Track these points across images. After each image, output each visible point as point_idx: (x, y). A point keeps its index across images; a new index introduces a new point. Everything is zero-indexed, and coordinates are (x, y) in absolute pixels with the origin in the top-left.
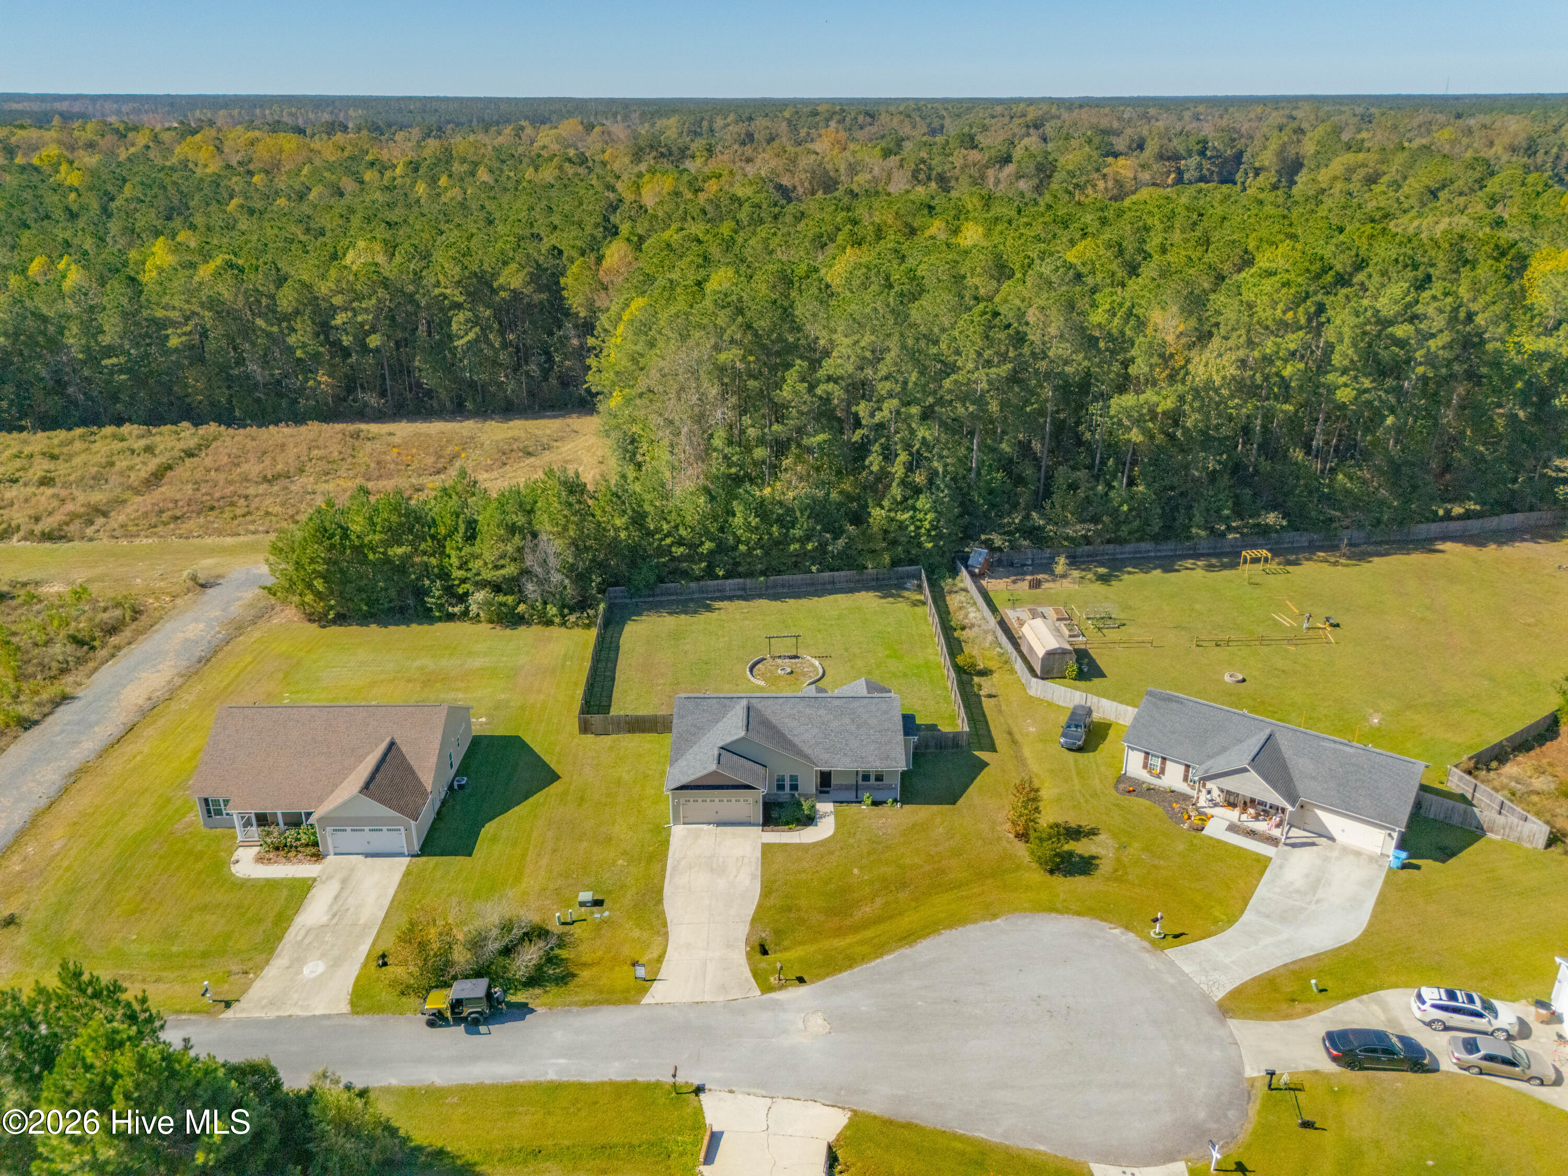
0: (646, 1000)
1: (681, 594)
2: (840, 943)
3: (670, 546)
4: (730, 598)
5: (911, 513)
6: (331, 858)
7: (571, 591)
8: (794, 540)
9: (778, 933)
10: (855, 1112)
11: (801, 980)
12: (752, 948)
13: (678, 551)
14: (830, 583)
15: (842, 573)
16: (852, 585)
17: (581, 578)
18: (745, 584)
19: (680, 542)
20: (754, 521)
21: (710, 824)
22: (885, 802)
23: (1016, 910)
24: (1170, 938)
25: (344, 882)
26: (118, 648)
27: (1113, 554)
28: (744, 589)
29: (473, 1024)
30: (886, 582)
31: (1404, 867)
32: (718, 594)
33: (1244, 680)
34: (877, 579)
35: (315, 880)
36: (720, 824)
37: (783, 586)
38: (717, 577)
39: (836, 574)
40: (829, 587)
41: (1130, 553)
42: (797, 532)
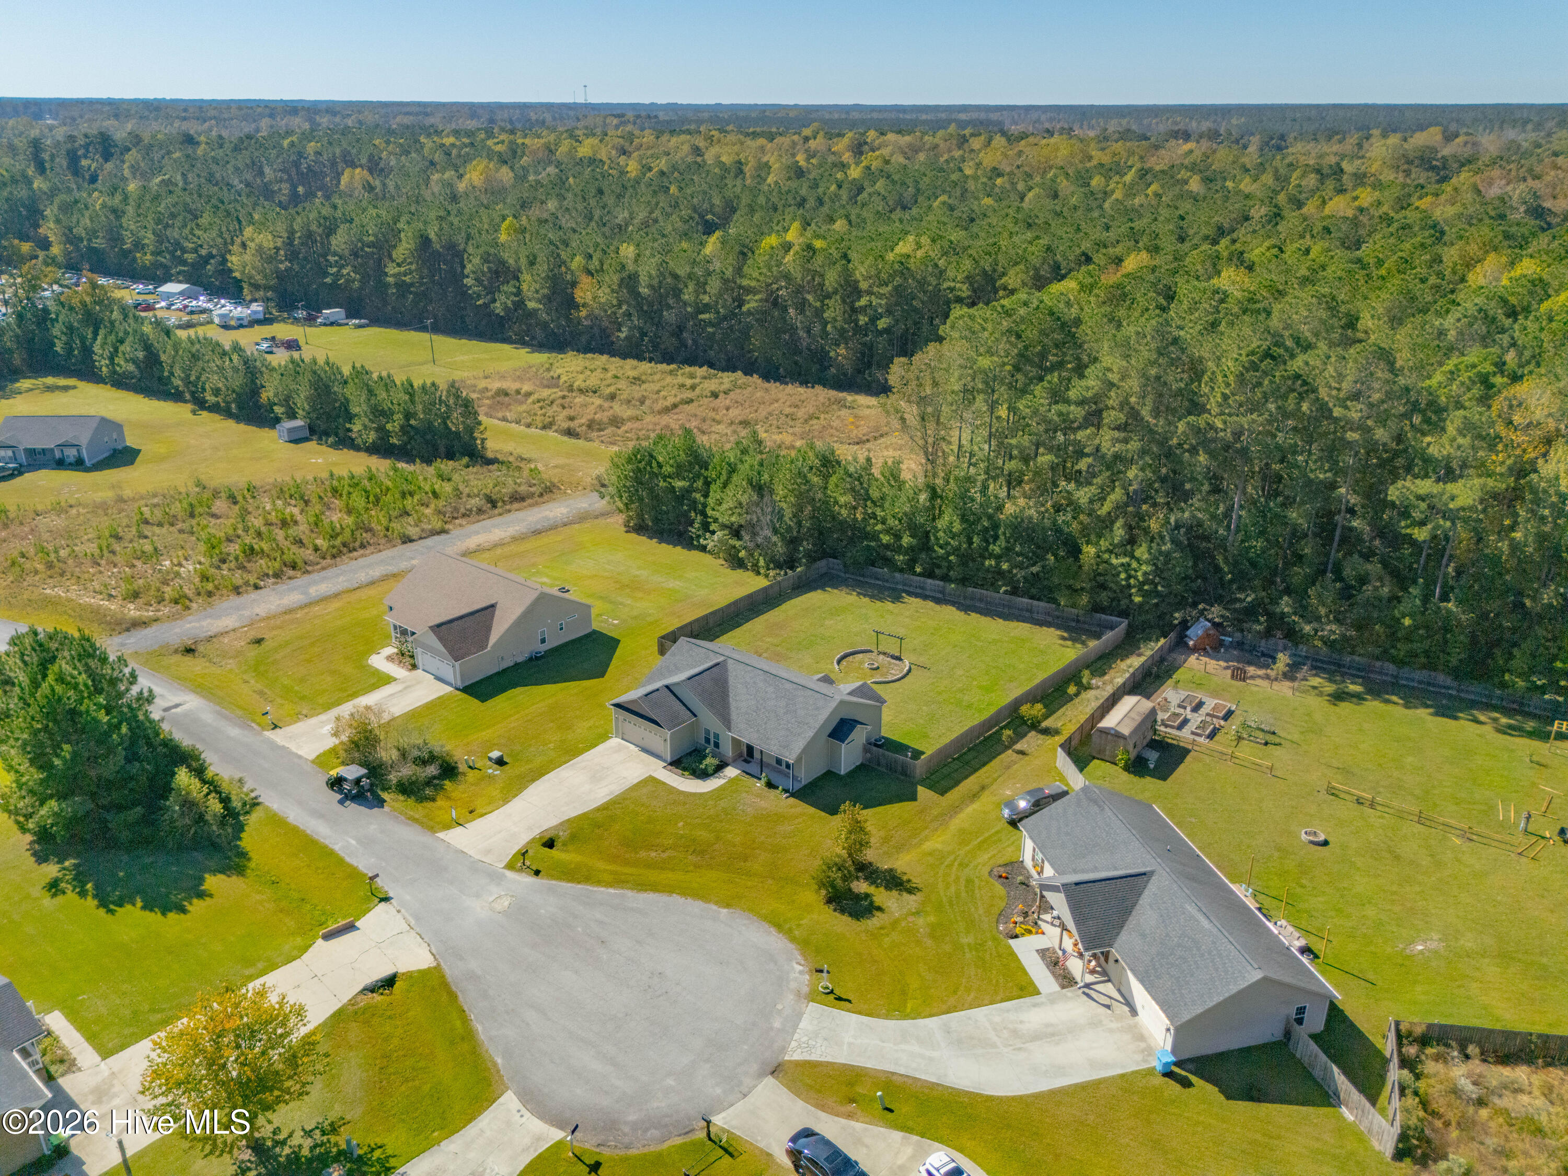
0: (441, 835)
1: (887, 581)
2: (601, 865)
3: (880, 532)
4: (925, 597)
5: (1127, 560)
6: (419, 672)
7: (780, 549)
8: (991, 556)
9: (573, 838)
10: (438, 965)
11: (537, 873)
12: (541, 838)
13: (885, 539)
14: (1027, 610)
15: (1042, 604)
16: (1050, 619)
17: (793, 542)
18: (944, 587)
19: (888, 531)
20: (957, 527)
21: (637, 746)
22: (777, 788)
23: (751, 910)
24: (832, 997)
25: (406, 688)
26: (510, 511)
27: (1396, 677)
28: (942, 592)
29: (348, 797)
30: (1086, 626)
31: (1169, 1075)
32: (918, 591)
33: (1325, 843)
34: (1078, 621)
35: (395, 680)
36: (645, 750)
37: (981, 600)
38: (915, 573)
39: (1035, 603)
40: (1027, 614)
41: (1420, 682)
42: (996, 549)
